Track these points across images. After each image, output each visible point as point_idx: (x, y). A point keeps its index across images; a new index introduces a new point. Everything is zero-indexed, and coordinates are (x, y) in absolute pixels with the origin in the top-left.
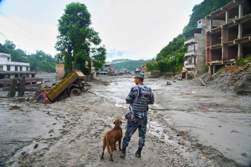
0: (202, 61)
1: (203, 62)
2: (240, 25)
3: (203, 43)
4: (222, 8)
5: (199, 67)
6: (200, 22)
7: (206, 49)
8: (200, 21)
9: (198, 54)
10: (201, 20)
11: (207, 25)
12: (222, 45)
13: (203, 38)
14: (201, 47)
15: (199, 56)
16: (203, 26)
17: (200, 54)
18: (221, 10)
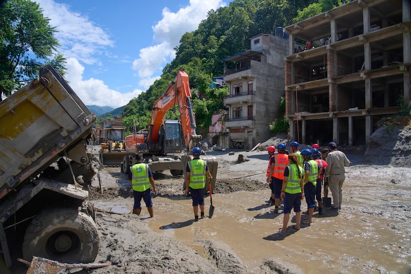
0: (263, 114)
1: (265, 116)
2: (368, 45)
3: (264, 79)
4: (329, 13)
5: (260, 124)
6: (257, 42)
7: (286, 88)
8: (259, 40)
9: (257, 100)
10: (260, 38)
11: (269, 49)
12: (329, 81)
13: (264, 71)
14: (262, 86)
15: (259, 103)
16: (264, 49)
17: (261, 100)
18: (326, 16)
